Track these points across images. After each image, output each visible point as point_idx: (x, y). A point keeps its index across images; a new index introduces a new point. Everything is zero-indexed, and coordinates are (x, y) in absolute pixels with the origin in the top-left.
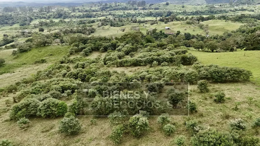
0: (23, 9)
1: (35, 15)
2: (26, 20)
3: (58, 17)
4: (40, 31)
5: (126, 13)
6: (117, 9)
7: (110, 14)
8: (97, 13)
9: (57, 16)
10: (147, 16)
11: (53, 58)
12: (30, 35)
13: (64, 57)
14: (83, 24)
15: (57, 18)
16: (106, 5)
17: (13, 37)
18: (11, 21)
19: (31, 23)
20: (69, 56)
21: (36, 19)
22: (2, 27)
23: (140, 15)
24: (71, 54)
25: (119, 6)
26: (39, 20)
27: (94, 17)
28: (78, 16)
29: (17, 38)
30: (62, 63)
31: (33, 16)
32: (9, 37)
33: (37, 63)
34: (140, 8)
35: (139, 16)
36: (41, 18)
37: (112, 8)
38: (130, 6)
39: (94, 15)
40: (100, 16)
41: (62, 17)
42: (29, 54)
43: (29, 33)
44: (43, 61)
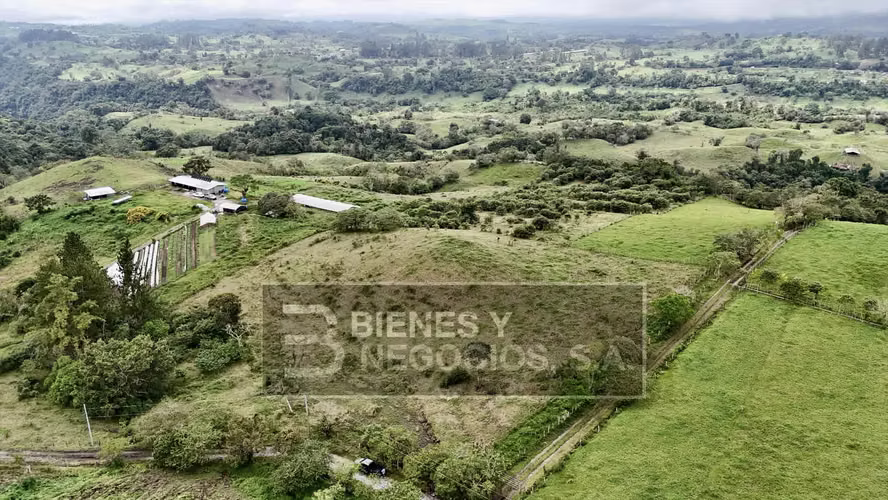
0: (500, 50)
1: (526, 71)
2: (501, 85)
3: (582, 81)
4: (522, 122)
5: (798, 80)
6: (775, 64)
7: (739, 81)
8: (696, 76)
9: (578, 78)
10: (879, 96)
11: (517, 181)
12: (499, 129)
13: (532, 182)
14: (634, 110)
15: (576, 83)
16: (746, 44)
17: (467, 133)
18: (466, 86)
19: (511, 94)
20: (538, 182)
21: (524, 82)
22: (446, 97)
23: (852, 92)
24: (543, 179)
25: (790, 50)
26: (531, 86)
27: (686, 88)
28: (638, 82)
29: (475, 135)
30: (526, 188)
31: (519, 74)
32: (460, 130)
33: (497, 184)
34: (864, 62)
35: (846, 95)
36: (537, 81)
37: (762, 57)
38: (830, 53)
39: (686, 81)
40: (706, 84)
41: (592, 81)
42: (490, 171)
43: (499, 125)
44: (504, 184)
